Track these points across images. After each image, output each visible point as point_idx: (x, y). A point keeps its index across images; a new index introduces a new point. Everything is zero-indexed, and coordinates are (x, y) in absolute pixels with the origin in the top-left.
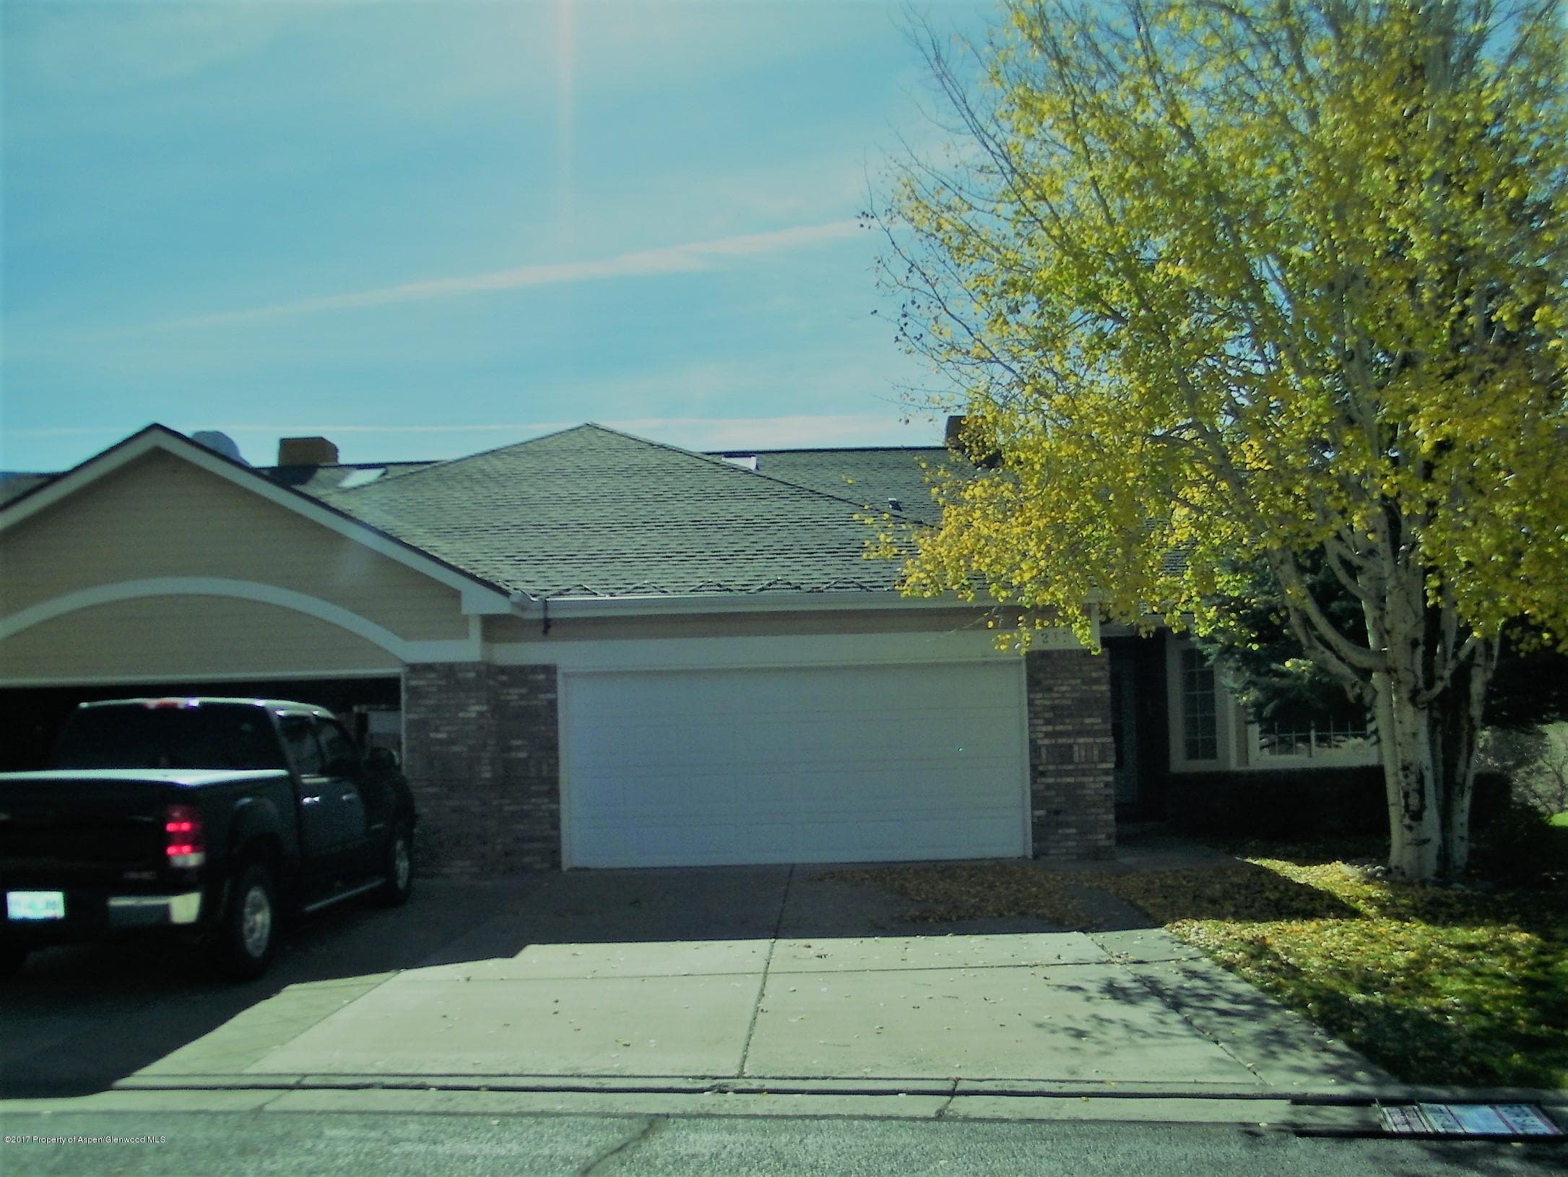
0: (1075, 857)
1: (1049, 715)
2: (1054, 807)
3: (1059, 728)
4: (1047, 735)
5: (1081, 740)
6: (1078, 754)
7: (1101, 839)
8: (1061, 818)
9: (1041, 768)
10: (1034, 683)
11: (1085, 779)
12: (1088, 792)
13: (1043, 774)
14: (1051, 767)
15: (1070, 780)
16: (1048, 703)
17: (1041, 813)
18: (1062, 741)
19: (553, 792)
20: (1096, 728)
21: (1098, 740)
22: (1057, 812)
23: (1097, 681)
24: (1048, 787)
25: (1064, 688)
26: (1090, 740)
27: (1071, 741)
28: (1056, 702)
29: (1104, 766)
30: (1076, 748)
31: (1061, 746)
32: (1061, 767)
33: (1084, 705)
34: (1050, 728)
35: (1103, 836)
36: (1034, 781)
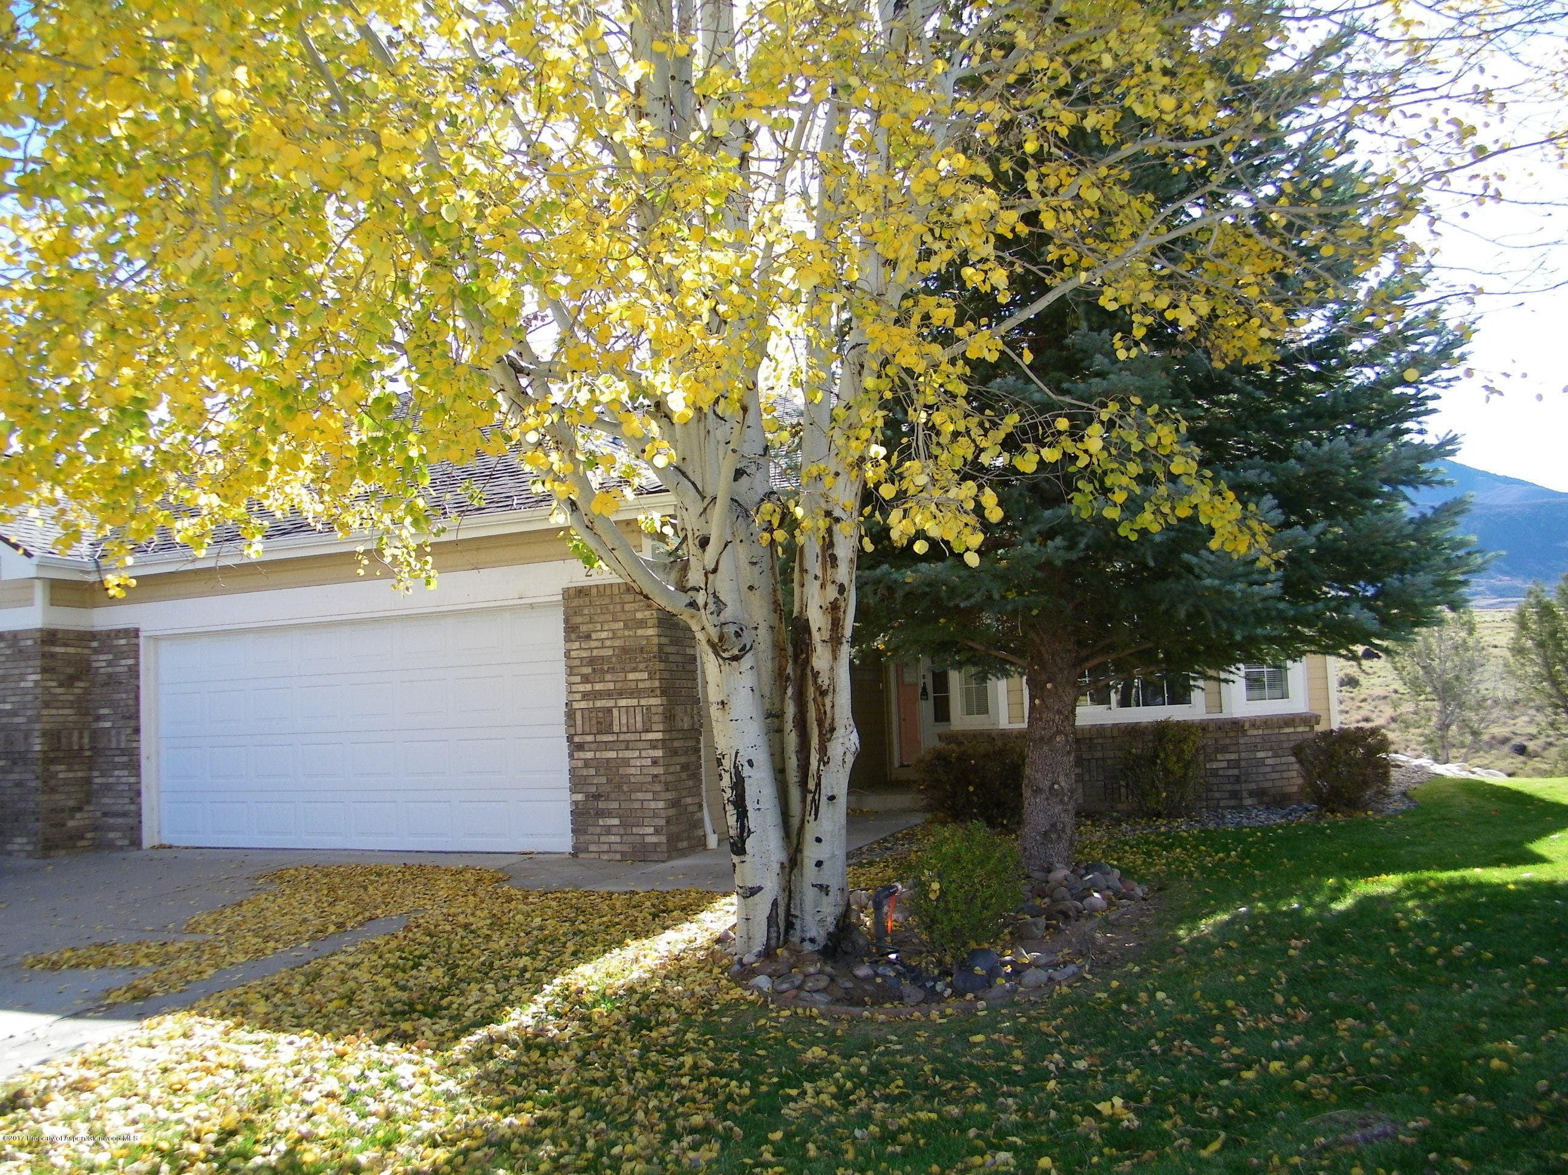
0: (618, 857)
1: (587, 670)
2: (593, 789)
3: (598, 687)
4: (585, 696)
5: (623, 703)
6: (619, 720)
7: (648, 832)
8: (602, 805)
9: (577, 739)
10: (571, 630)
11: (628, 754)
12: (633, 771)
13: (580, 747)
14: (590, 738)
15: (612, 754)
16: (585, 654)
17: (580, 797)
18: (599, 704)
19: (134, 766)
20: (641, 685)
21: (643, 702)
22: (597, 797)
23: (642, 624)
24: (587, 763)
25: (604, 635)
26: (634, 702)
27: (610, 703)
28: (595, 653)
29: (650, 736)
30: (615, 712)
31: (598, 710)
32: (599, 738)
33: (628, 655)
34: (588, 687)
35: (651, 830)
36: (571, 756)
